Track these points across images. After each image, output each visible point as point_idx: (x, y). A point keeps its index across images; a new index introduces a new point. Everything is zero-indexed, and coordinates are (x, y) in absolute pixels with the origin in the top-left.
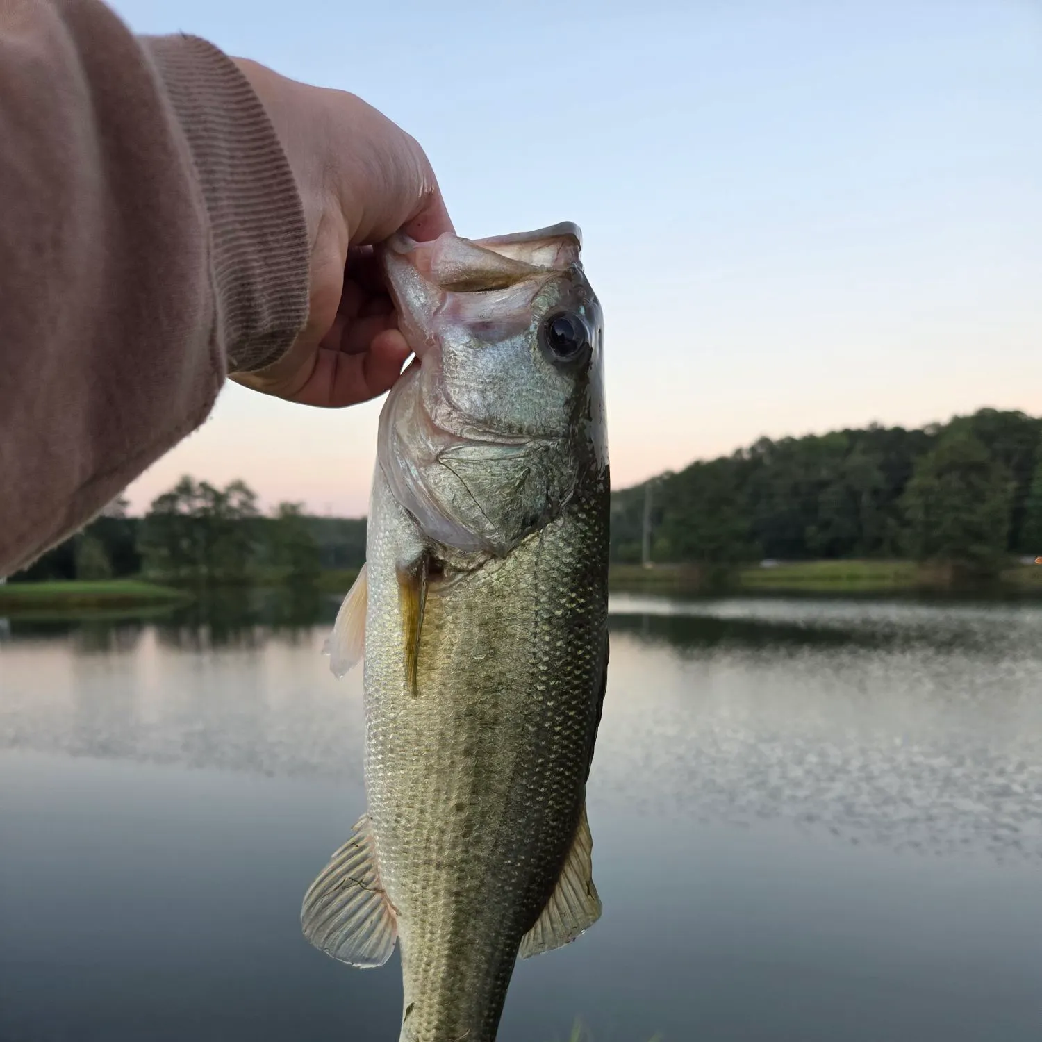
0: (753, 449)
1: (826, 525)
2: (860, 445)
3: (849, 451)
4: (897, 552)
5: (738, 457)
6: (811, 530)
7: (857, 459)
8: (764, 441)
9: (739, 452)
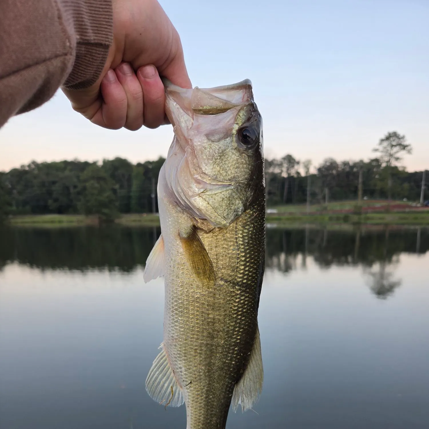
0: (29, 166)
1: (56, 200)
2: (69, 167)
3: (65, 169)
4: (76, 211)
5: (23, 169)
6: (50, 202)
7: (67, 173)
8: (34, 163)
9: (23, 166)
